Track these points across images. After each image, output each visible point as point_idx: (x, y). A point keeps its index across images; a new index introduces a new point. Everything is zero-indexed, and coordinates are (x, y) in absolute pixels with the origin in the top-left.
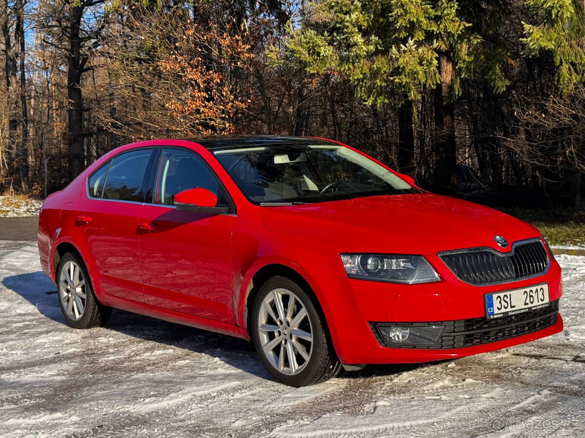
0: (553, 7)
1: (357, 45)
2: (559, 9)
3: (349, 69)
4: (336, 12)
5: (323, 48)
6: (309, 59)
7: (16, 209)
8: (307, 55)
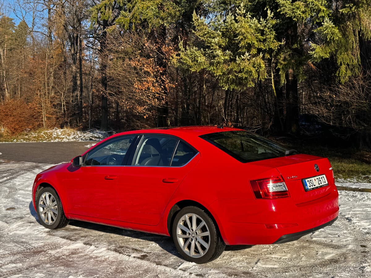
0: (328, 34)
1: (218, 56)
2: (331, 35)
3: (214, 69)
4: (207, 37)
5: (199, 58)
6: (192, 64)
7: (68, 137)
8: (191, 61)
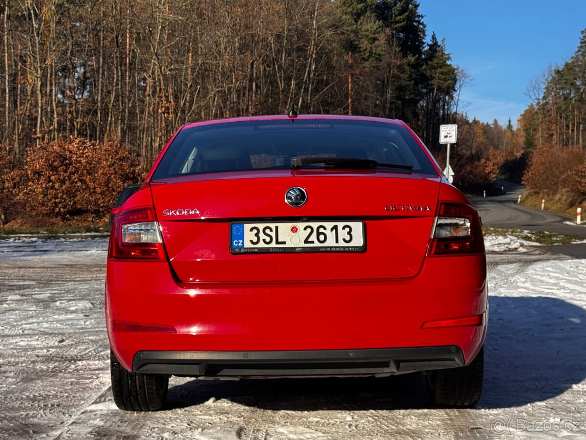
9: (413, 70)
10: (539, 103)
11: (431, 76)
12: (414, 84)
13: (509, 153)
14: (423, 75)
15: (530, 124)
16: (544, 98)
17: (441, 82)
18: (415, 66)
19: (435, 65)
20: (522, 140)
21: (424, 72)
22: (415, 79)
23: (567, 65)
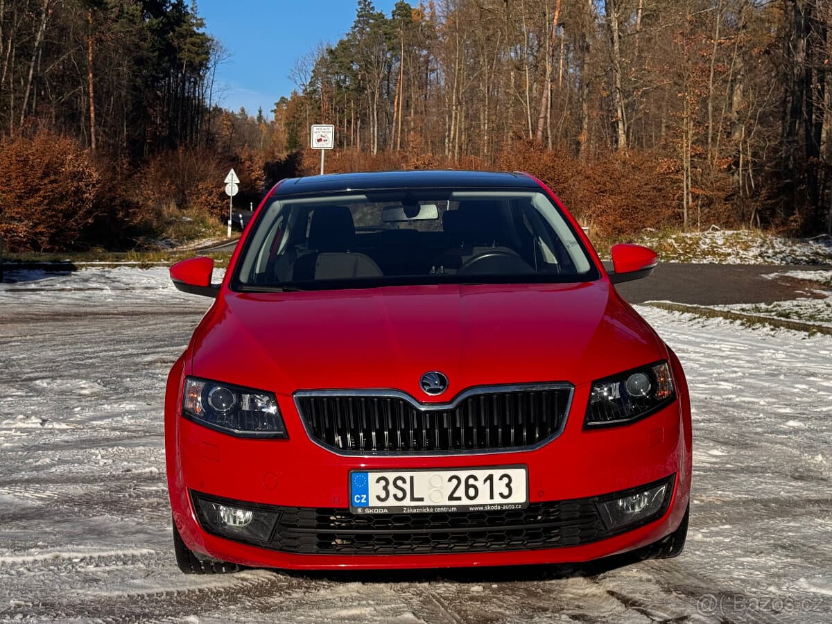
7: (742, 252)
9: (156, 38)
10: (306, 89)
11: (180, 47)
12: (158, 56)
13: (270, 153)
14: (169, 45)
15: (294, 117)
16: (312, 84)
17: (193, 56)
18: (160, 32)
19: (185, 33)
20: (283, 137)
21: (170, 41)
22: (159, 50)
23: (341, 43)
